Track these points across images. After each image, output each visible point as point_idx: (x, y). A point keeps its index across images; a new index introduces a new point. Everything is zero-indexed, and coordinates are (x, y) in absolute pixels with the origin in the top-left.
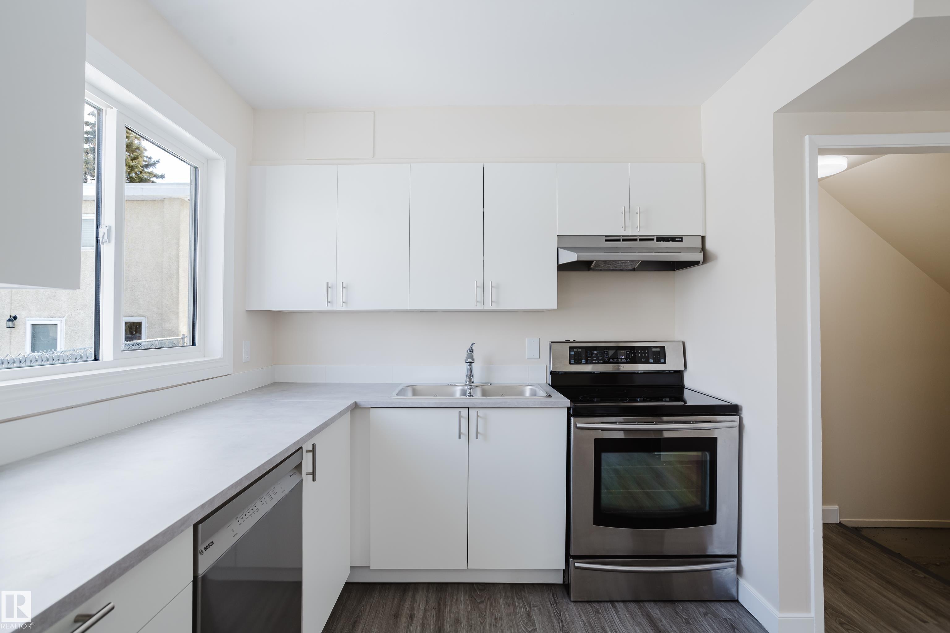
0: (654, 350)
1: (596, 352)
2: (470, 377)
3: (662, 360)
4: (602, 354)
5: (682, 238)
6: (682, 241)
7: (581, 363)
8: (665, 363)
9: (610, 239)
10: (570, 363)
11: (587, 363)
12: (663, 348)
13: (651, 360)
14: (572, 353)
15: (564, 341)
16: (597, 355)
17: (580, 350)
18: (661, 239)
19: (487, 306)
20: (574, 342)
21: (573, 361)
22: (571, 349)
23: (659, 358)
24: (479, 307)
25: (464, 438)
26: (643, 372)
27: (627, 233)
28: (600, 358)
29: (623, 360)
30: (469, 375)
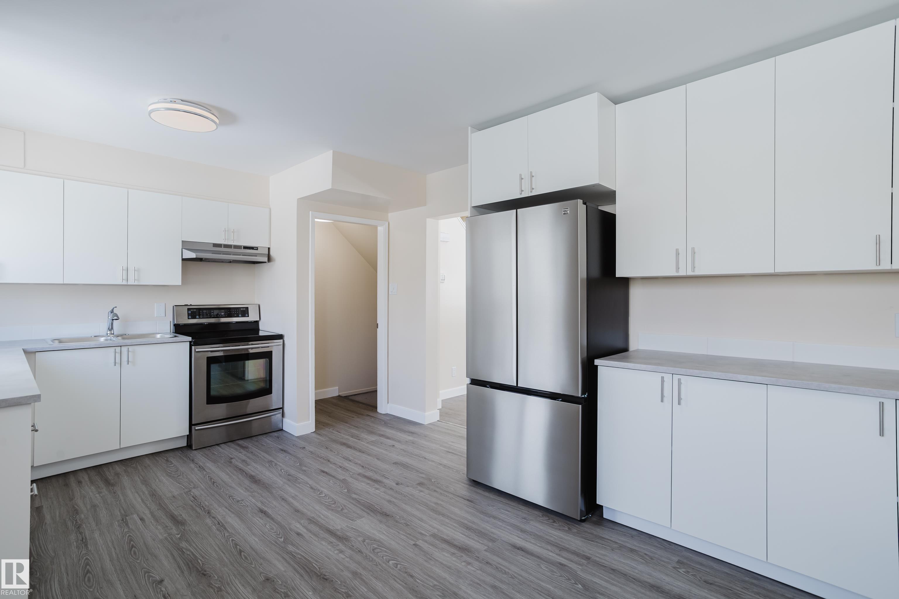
0: (242, 309)
1: (205, 311)
2: (111, 330)
3: (247, 315)
4: (210, 312)
5: (257, 248)
6: (257, 249)
7: (195, 318)
8: (248, 316)
9: (215, 245)
10: (188, 319)
11: (200, 318)
12: (247, 308)
13: (240, 315)
14: (190, 312)
15: (184, 305)
16: (206, 313)
17: (195, 310)
18: (246, 248)
19: (131, 282)
20: (191, 305)
21: (190, 317)
22: (189, 309)
23: (245, 314)
24: (125, 283)
25: (118, 366)
26: (235, 322)
27: (226, 243)
28: (209, 315)
29: (223, 316)
30: (110, 329)
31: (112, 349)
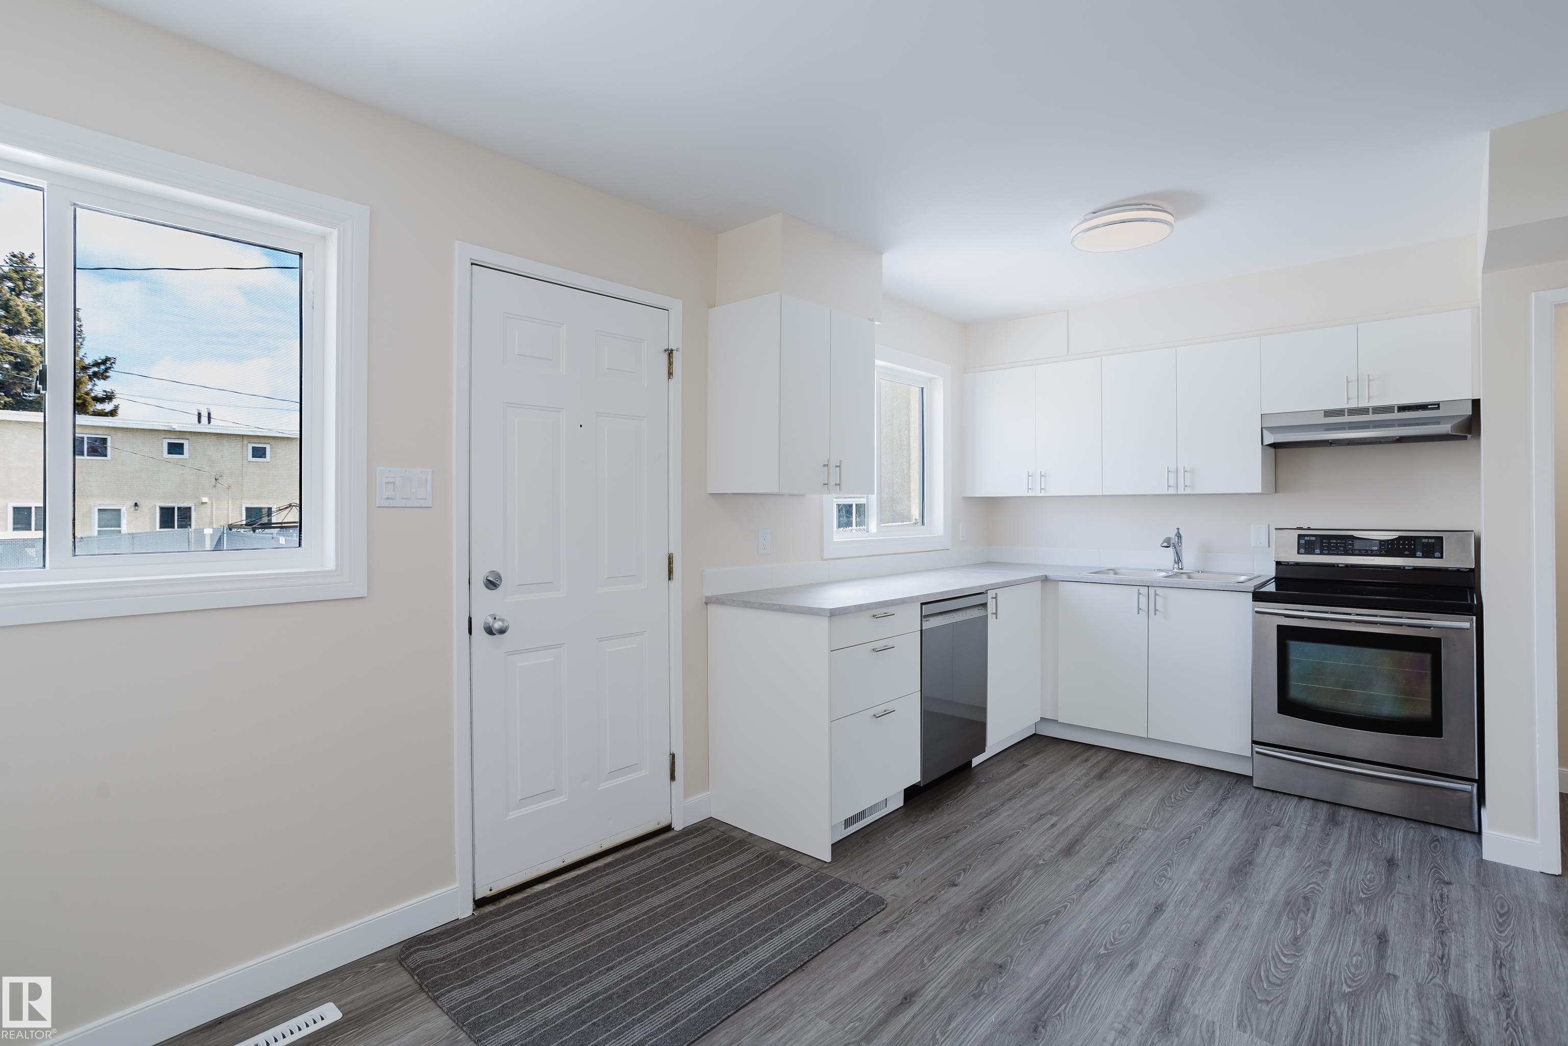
0: (1424, 540)
1: (1335, 541)
2: (1178, 563)
3: (1437, 554)
4: (1344, 543)
5: (1438, 405)
6: (1438, 408)
7: (1313, 553)
8: (1442, 557)
9: (1328, 413)
10: (1299, 553)
11: (1322, 553)
12: (1441, 538)
13: (1419, 554)
14: (1302, 542)
15: (1296, 528)
16: (1334, 545)
17: (1314, 538)
18: (1402, 408)
19: (1181, 491)
20: (1309, 529)
21: (1302, 551)
22: (1300, 536)
23: (1433, 551)
24: (1172, 491)
25: (1143, 614)
26: (1411, 568)
27: (1353, 405)
28: (1342, 549)
29: (1374, 552)
30: (1176, 561)
31: (1136, 589)
